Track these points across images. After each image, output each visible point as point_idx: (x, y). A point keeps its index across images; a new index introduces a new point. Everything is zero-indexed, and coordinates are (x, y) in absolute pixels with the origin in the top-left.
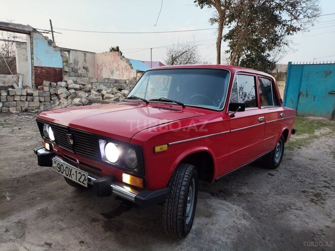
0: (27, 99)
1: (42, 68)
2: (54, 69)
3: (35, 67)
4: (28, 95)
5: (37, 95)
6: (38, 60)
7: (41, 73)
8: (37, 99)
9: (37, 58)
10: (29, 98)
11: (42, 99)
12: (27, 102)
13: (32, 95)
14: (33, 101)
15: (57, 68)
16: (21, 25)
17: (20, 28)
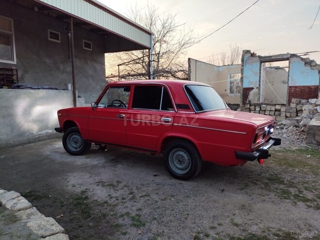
0: (275, 114)
1: (296, 87)
2: (309, 87)
3: (290, 87)
4: (276, 110)
5: (284, 111)
6: (293, 80)
7: (294, 91)
8: (283, 114)
9: (292, 79)
10: (277, 113)
11: (288, 115)
12: (275, 116)
13: (279, 110)
14: (280, 115)
15: (312, 86)
16: (281, 55)
17: (280, 57)
